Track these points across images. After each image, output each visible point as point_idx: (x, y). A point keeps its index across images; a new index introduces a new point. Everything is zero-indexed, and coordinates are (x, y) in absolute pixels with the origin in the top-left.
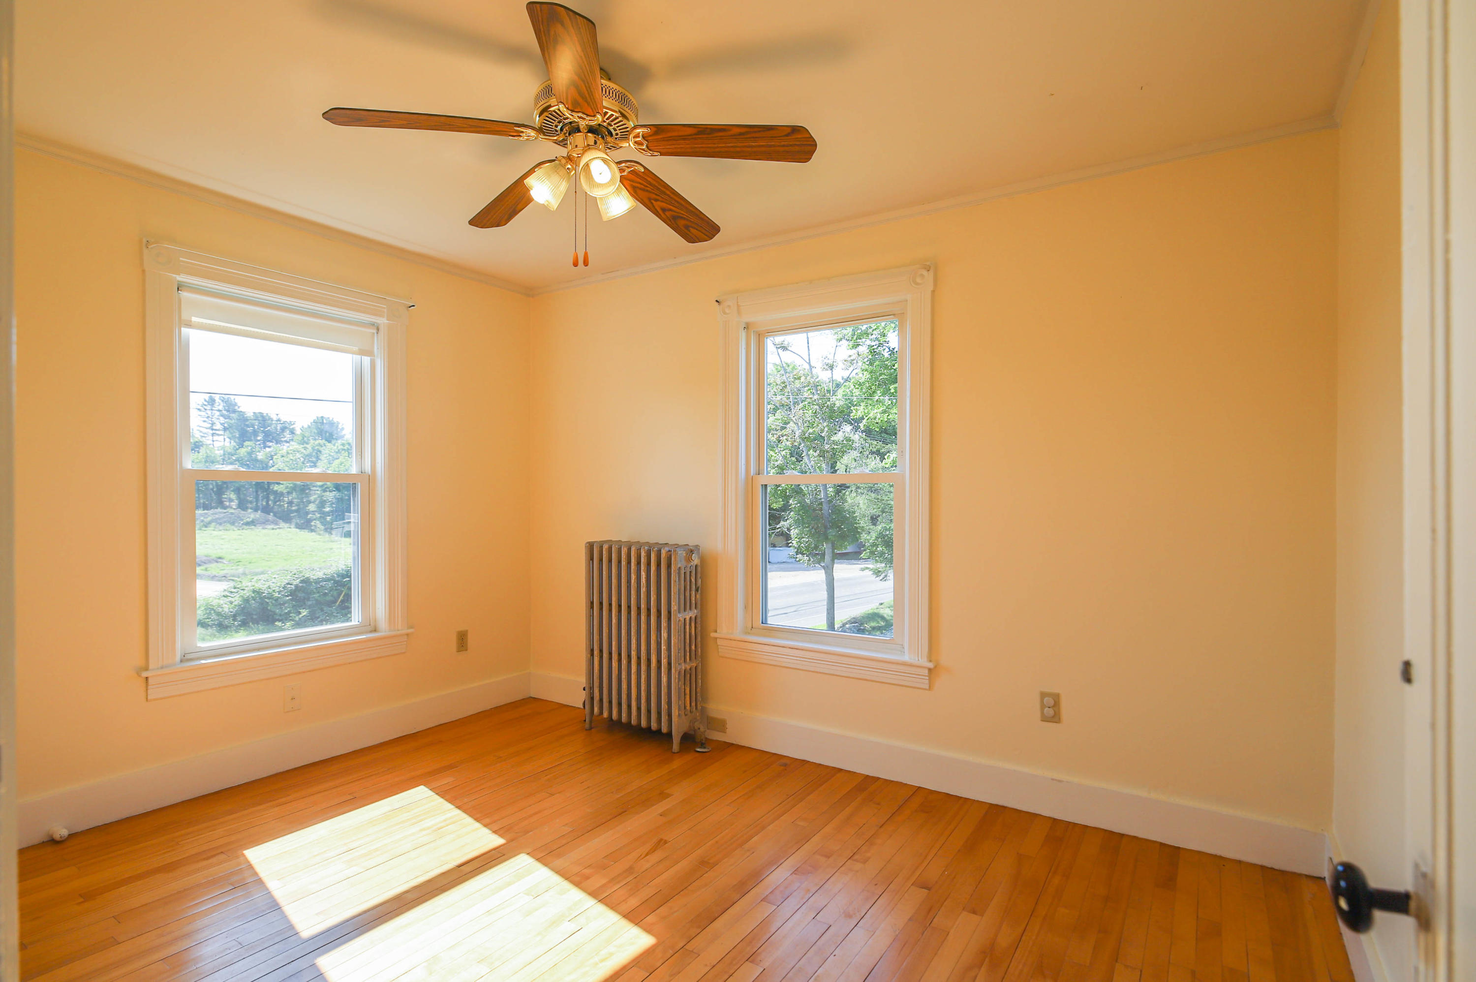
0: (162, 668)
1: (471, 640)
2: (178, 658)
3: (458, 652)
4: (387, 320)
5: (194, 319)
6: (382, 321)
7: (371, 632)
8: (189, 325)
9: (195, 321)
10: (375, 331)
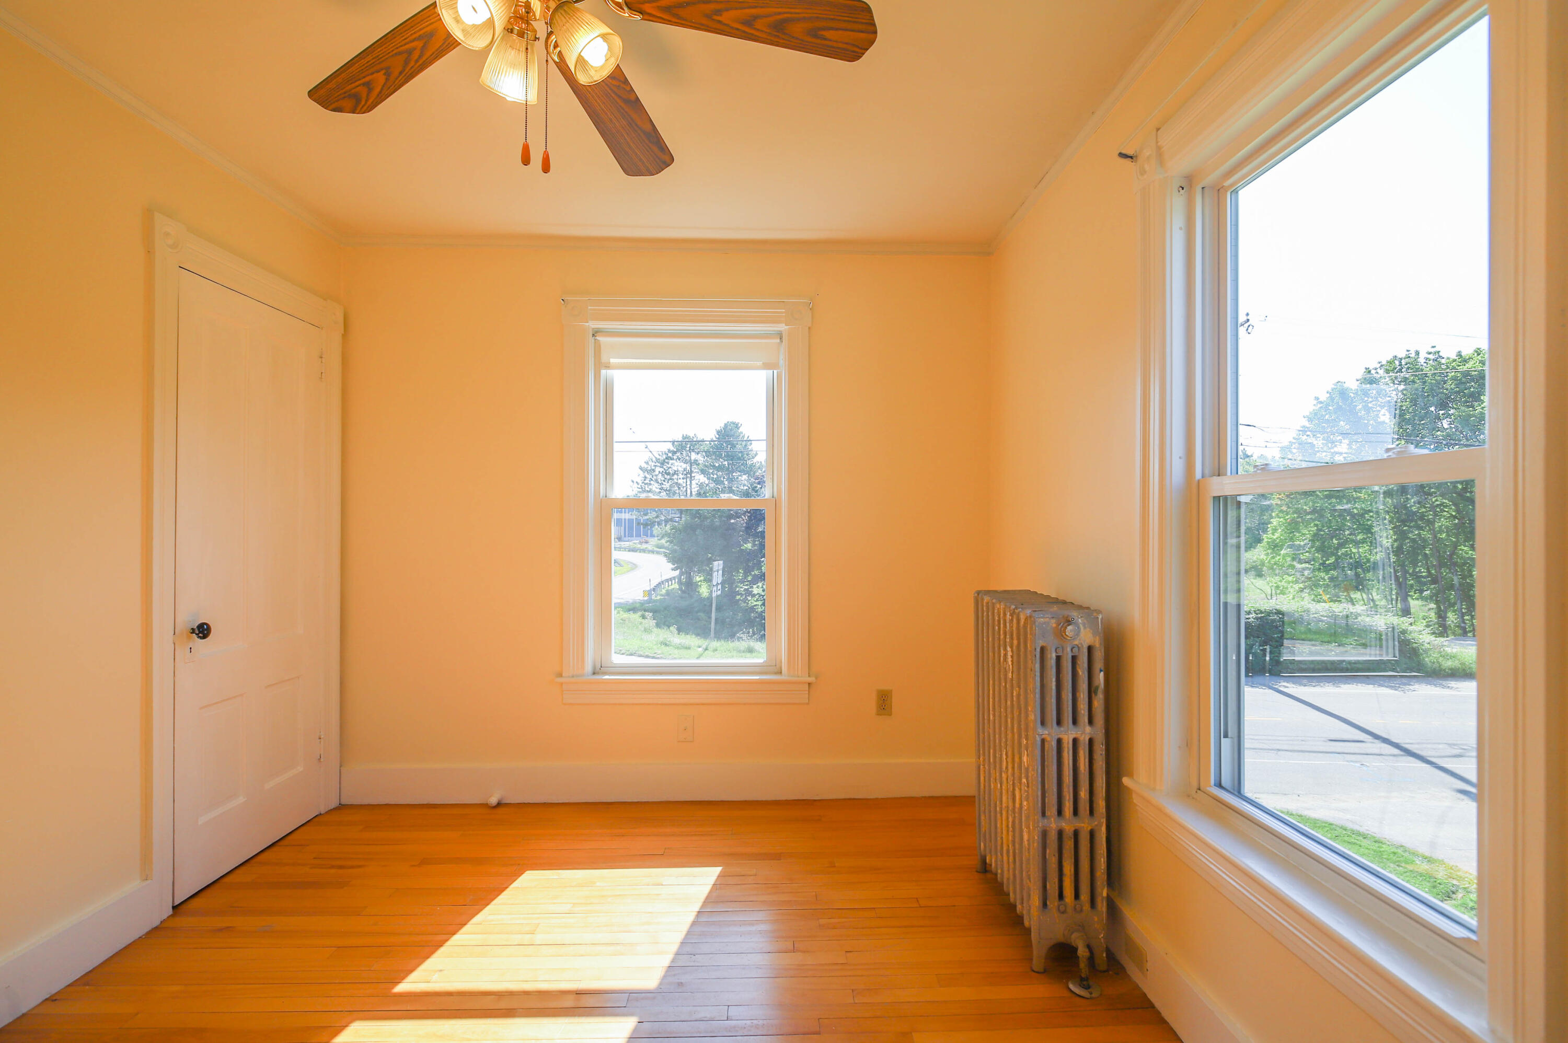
0: (573, 677)
1: (895, 701)
2: (589, 668)
3: (878, 715)
4: (786, 325)
5: (612, 360)
6: (782, 327)
7: (776, 673)
8: (608, 367)
9: (613, 363)
10: (778, 341)
